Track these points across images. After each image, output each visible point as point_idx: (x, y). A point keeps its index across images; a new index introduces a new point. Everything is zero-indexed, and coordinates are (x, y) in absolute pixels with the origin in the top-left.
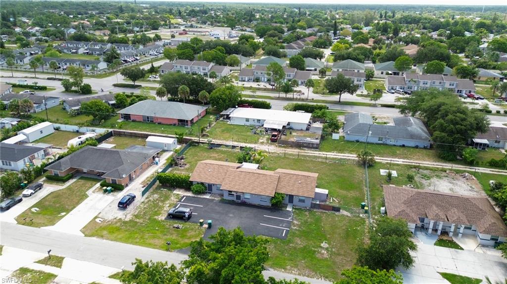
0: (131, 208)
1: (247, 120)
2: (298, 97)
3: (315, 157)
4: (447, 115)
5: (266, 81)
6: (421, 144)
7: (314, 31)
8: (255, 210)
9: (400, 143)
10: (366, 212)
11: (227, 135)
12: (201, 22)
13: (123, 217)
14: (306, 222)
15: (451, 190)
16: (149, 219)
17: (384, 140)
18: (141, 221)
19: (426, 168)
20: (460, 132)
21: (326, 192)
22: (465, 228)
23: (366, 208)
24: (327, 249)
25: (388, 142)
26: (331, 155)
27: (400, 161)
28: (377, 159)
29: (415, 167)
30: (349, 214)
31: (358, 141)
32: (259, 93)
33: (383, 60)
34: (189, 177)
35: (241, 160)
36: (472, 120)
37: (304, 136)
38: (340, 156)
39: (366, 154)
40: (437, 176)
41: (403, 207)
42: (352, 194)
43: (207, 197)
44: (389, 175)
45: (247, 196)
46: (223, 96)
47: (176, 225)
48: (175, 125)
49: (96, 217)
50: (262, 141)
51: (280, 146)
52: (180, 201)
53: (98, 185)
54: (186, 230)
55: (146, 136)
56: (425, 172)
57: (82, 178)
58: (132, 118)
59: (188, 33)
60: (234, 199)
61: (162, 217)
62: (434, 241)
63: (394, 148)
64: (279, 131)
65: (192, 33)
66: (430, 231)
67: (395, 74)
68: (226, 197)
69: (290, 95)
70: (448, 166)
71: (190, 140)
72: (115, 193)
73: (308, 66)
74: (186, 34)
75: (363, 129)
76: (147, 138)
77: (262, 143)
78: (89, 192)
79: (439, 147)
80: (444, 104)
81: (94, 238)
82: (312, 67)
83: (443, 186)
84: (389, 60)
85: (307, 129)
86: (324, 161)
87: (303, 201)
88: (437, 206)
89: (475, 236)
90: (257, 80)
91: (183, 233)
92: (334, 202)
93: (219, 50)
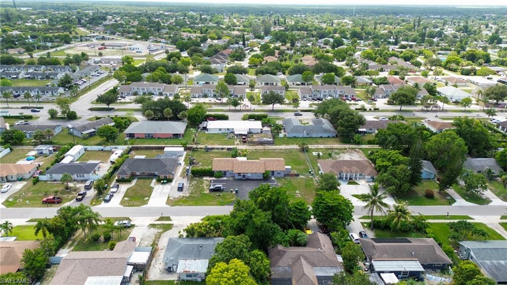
0: (184, 189)
1: (220, 130)
2: (244, 109)
3: (274, 149)
4: (344, 117)
5: (212, 96)
6: (331, 135)
7: (224, 42)
8: (256, 182)
9: (319, 135)
10: (312, 175)
11: (212, 141)
12: (109, 32)
13: (185, 195)
14: (284, 184)
15: (351, 158)
16: (200, 194)
17: (310, 135)
18: (196, 195)
19: (337, 149)
20: (351, 126)
21: (290, 167)
22: (360, 175)
23: (312, 173)
24: (299, 193)
25: (313, 136)
26: (283, 147)
27: (322, 146)
28: (310, 146)
29: (330, 149)
30: (304, 177)
31: (295, 137)
32: (214, 107)
33: (291, 73)
34: (212, 169)
35: (235, 156)
36: (356, 119)
37: (261, 137)
38: (288, 147)
39: (304, 144)
40: (343, 152)
41: (331, 169)
42: (302, 167)
43: (225, 178)
44: (319, 155)
45: (249, 175)
46: (199, 114)
47: (218, 194)
48: (171, 138)
49: (169, 197)
50: (237, 143)
51: (250, 145)
52: (211, 183)
53: (154, 181)
54: (224, 196)
55: (163, 148)
56: (336, 151)
57: (139, 178)
58: (136, 136)
59: (107, 47)
60: (242, 177)
61: (208, 192)
62: (347, 183)
63: (316, 139)
64: (244, 135)
65: (111, 47)
66: (344, 179)
67: (303, 84)
68: (237, 177)
69: (238, 108)
70: (347, 146)
71: (192, 147)
72: (169, 184)
73: (239, 81)
74: (105, 48)
75: (296, 129)
76: (164, 149)
77: (238, 144)
78: (152, 185)
79: (341, 136)
80: (341, 110)
81: (177, 206)
82: (241, 82)
83: (346, 157)
84: (296, 73)
85: (261, 132)
86: (280, 151)
87: (280, 173)
88: (346, 166)
89: (364, 178)
90: (205, 96)
91: (224, 197)
92: (295, 172)
93: (161, 70)
